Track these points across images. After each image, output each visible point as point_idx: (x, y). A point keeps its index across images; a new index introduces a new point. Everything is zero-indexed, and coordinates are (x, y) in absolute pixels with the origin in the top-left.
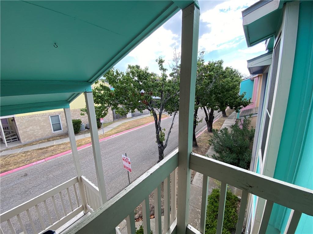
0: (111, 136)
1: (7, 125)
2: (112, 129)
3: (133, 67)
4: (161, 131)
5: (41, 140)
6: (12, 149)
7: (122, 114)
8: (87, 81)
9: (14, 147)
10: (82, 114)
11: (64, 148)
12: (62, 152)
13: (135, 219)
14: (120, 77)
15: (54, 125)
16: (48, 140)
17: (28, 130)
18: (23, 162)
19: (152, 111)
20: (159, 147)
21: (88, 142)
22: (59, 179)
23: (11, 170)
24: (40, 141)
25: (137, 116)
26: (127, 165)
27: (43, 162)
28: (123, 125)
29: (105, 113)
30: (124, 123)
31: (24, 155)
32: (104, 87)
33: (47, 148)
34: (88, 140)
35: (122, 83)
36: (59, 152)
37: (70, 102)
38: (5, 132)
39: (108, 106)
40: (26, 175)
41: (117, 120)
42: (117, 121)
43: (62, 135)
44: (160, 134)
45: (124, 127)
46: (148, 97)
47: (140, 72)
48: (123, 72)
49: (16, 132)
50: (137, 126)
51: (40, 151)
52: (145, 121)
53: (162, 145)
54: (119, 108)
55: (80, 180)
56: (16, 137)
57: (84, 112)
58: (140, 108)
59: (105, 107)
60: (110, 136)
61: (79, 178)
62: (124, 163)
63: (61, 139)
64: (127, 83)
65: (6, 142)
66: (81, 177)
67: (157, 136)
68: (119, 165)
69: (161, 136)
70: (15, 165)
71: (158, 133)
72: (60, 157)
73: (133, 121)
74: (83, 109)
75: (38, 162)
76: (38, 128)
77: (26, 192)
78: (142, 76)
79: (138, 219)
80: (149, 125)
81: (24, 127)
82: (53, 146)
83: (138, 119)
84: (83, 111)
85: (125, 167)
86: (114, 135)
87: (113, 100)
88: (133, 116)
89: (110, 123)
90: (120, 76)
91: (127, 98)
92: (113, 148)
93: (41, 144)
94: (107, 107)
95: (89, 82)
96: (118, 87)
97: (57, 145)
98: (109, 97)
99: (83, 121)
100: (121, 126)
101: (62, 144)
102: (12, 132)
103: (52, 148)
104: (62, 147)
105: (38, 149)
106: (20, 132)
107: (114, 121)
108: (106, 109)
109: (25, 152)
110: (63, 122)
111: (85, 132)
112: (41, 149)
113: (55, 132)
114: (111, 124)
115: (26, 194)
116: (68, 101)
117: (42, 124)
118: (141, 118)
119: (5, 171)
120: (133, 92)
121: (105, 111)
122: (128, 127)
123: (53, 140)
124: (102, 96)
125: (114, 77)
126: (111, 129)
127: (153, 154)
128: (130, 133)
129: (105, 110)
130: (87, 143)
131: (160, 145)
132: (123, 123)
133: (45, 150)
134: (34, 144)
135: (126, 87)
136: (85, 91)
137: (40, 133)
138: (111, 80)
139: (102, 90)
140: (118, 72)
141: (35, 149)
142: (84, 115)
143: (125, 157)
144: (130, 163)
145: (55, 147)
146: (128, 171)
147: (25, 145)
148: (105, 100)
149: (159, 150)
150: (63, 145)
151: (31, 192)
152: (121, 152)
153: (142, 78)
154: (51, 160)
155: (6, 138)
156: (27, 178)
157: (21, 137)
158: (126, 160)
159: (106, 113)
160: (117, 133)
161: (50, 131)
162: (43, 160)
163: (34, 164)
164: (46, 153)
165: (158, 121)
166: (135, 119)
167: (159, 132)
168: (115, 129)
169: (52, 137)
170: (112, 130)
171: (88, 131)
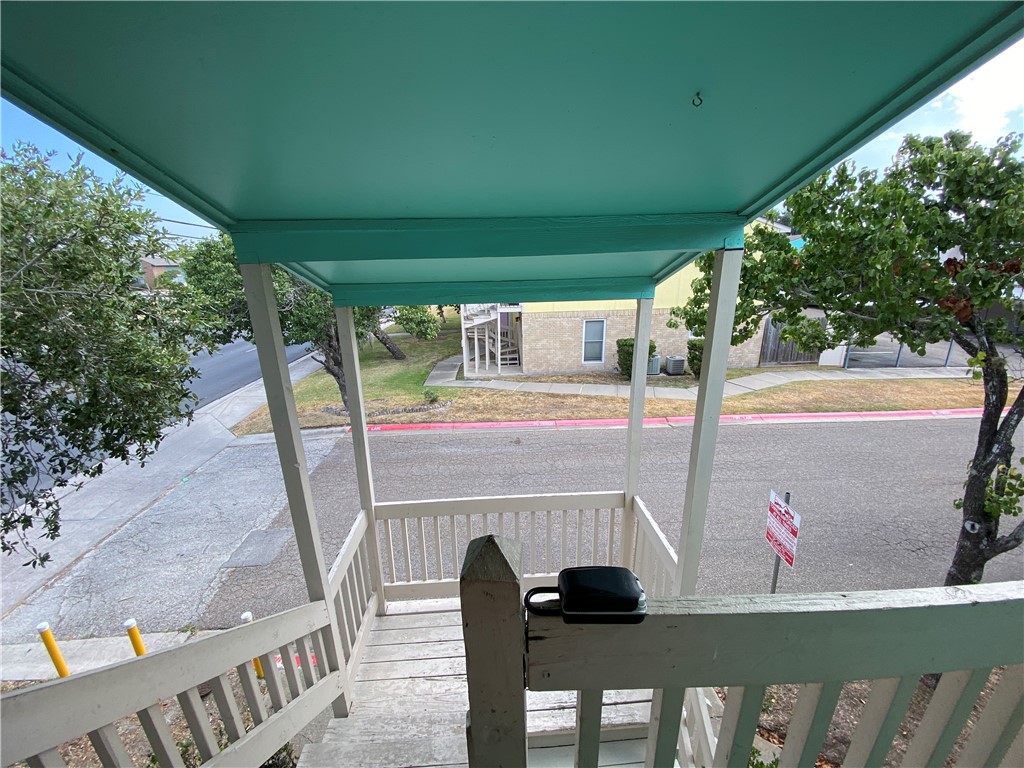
0: (737, 417)
1: (507, 327)
2: (745, 394)
3: (930, 145)
4: (1009, 465)
5: (555, 374)
6: (506, 379)
7: (805, 346)
8: (737, 213)
9: (510, 377)
10: (671, 325)
11: (597, 410)
12: (591, 418)
13: (759, 727)
14: (851, 194)
15: (589, 345)
16: (570, 378)
17: (539, 346)
18: (518, 412)
19: (982, 355)
20: (965, 533)
21: (660, 413)
22: (573, 479)
23: (497, 421)
24: (554, 378)
25: (869, 367)
26: (782, 534)
27: (551, 427)
28: (794, 388)
29: (745, 329)
30: (800, 383)
31: (522, 398)
32: (770, 235)
33: (564, 396)
34: (662, 406)
35: (852, 216)
36: (586, 415)
37: (658, 281)
38: (502, 341)
39: (765, 307)
40: (518, 442)
41: (773, 364)
42: (772, 370)
43: (600, 376)
44: (994, 475)
45: (794, 398)
46: (985, 284)
47: (969, 163)
48: (876, 171)
49: (517, 347)
50: (861, 410)
51: (551, 400)
52: (909, 397)
53: (990, 533)
54: (803, 318)
55: (628, 505)
56: (516, 356)
57: (678, 319)
58: (913, 329)
59: (754, 311)
60: (733, 416)
61: (628, 499)
62: (772, 522)
63: (595, 383)
64: (878, 217)
65: (499, 362)
66: (633, 498)
67: (972, 478)
68: (742, 521)
69: (1000, 489)
70: (506, 414)
71: (989, 469)
72: (587, 427)
73: (843, 381)
74: (679, 309)
75: (544, 423)
76: (557, 345)
77: (512, 476)
78: (978, 182)
79: (769, 731)
80: (931, 417)
81: (533, 337)
82: (576, 396)
83: (872, 381)
84: (677, 316)
85: (770, 536)
86: (749, 417)
87: (793, 286)
88: (851, 362)
89: (743, 372)
90: (853, 188)
91: (856, 280)
92: (736, 456)
93: (555, 385)
94: (759, 310)
95: (742, 215)
96: (830, 234)
97: (584, 396)
98: (779, 271)
99: (660, 346)
100: (782, 390)
101: (595, 397)
102: (513, 345)
103: (574, 400)
104: (594, 404)
105: (548, 394)
106: (525, 348)
107: (759, 366)
108: (754, 317)
109: (525, 394)
110: (608, 341)
111: (659, 380)
112: (553, 396)
113: (586, 363)
114: (746, 374)
115: (511, 480)
116: (655, 278)
117: (567, 337)
118: (892, 381)
119: (489, 420)
120: (901, 256)
121: (748, 324)
122: (816, 400)
123: (579, 382)
124: (754, 267)
125: (824, 194)
126: (742, 392)
127: (910, 547)
128: (818, 427)
129: (749, 320)
130: (657, 416)
131: (973, 527)
132: (794, 383)
133: (559, 400)
134: (543, 380)
135: (866, 235)
136: (721, 246)
137: (557, 359)
138: (806, 208)
139: (757, 248)
140: (848, 173)
141: (544, 394)
142: (677, 327)
143: (783, 504)
144: (794, 533)
145: (579, 399)
146: (778, 559)
147: (528, 378)
148: (763, 283)
149: (961, 547)
150: (598, 400)
151: (520, 481)
152: (762, 483)
153: (971, 191)
154: (566, 428)
155: (502, 354)
156: (518, 450)
157: (525, 359)
158: (784, 518)
159: (750, 331)
160: (761, 411)
161: (576, 358)
162: (552, 423)
163: (535, 423)
164: (560, 408)
165: (1004, 414)
166: (856, 375)
167: (993, 464)
168: (756, 394)
169: (579, 375)
170: (743, 397)
171: (667, 380)
